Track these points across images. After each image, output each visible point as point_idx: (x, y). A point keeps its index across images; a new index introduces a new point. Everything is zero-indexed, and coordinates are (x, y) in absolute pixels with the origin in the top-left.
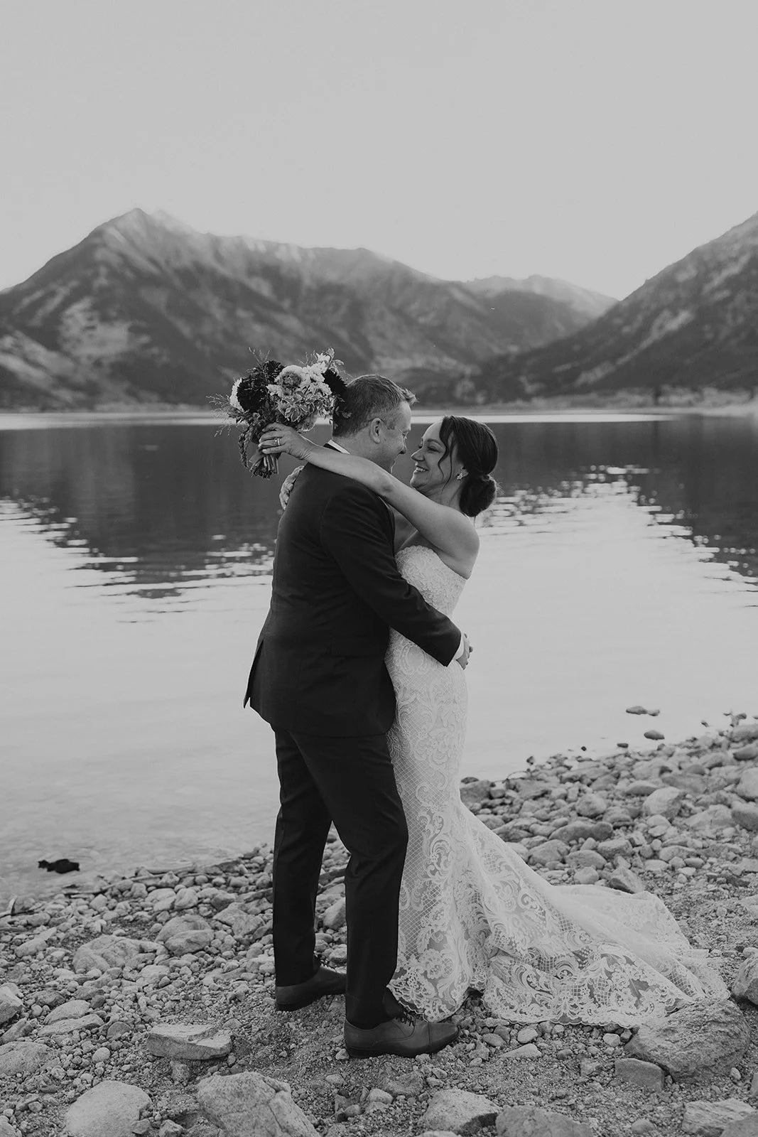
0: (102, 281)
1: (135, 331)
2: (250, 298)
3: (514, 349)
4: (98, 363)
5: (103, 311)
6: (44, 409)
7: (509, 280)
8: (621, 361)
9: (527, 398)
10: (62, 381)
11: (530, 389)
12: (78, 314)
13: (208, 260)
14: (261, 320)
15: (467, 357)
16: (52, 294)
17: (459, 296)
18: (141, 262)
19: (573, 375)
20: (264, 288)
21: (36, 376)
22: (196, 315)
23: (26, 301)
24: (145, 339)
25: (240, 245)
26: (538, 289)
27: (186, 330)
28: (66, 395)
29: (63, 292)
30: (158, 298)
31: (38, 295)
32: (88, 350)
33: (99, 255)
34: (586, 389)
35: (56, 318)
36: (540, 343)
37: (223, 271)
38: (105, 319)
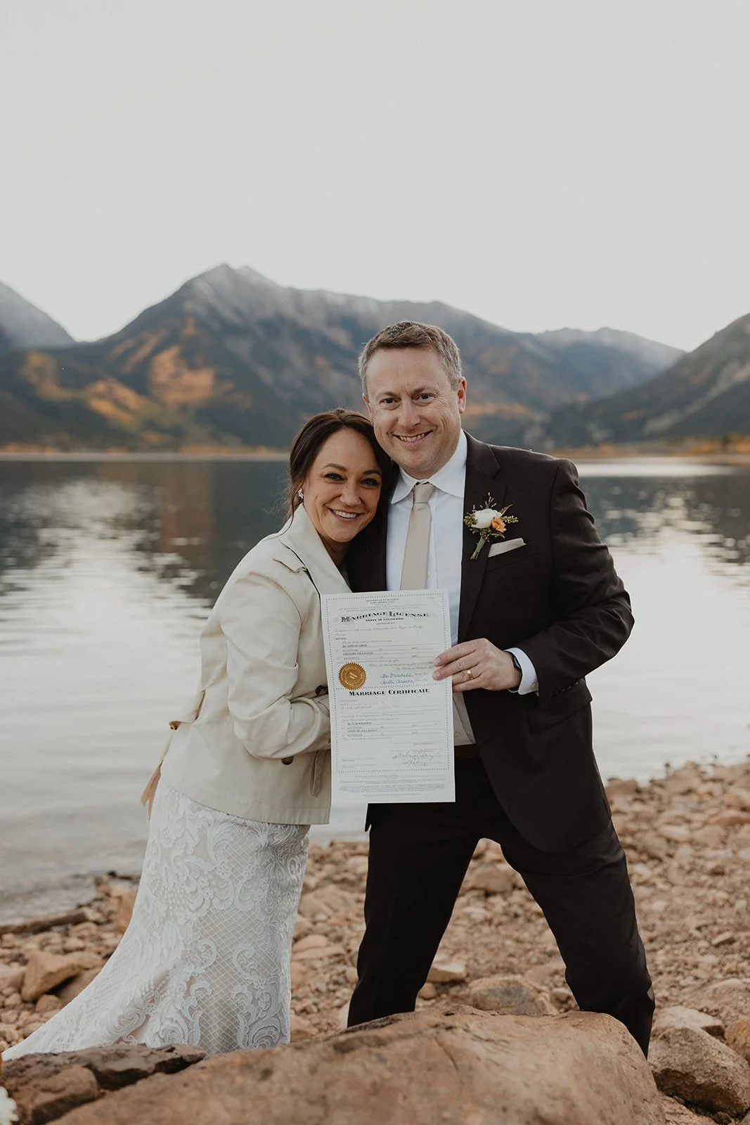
0: (190, 331)
1: (219, 378)
2: (328, 347)
3: (583, 398)
4: (183, 407)
5: (190, 360)
6: (132, 449)
7: (579, 332)
8: (692, 409)
9: (596, 444)
10: (150, 424)
11: (598, 435)
12: (166, 363)
13: (290, 311)
14: (338, 367)
15: (537, 404)
16: (142, 343)
17: (530, 346)
18: (227, 314)
19: (641, 423)
20: (342, 338)
21: (126, 419)
22: (277, 362)
23: (119, 350)
24: (228, 386)
25: (320, 296)
26: (607, 340)
27: (266, 376)
28: (153, 438)
29: (152, 341)
30: (241, 347)
31: (130, 343)
32: (174, 397)
33: (188, 306)
34: (654, 436)
35: (147, 363)
36: (607, 391)
37: (305, 322)
38: (192, 367)
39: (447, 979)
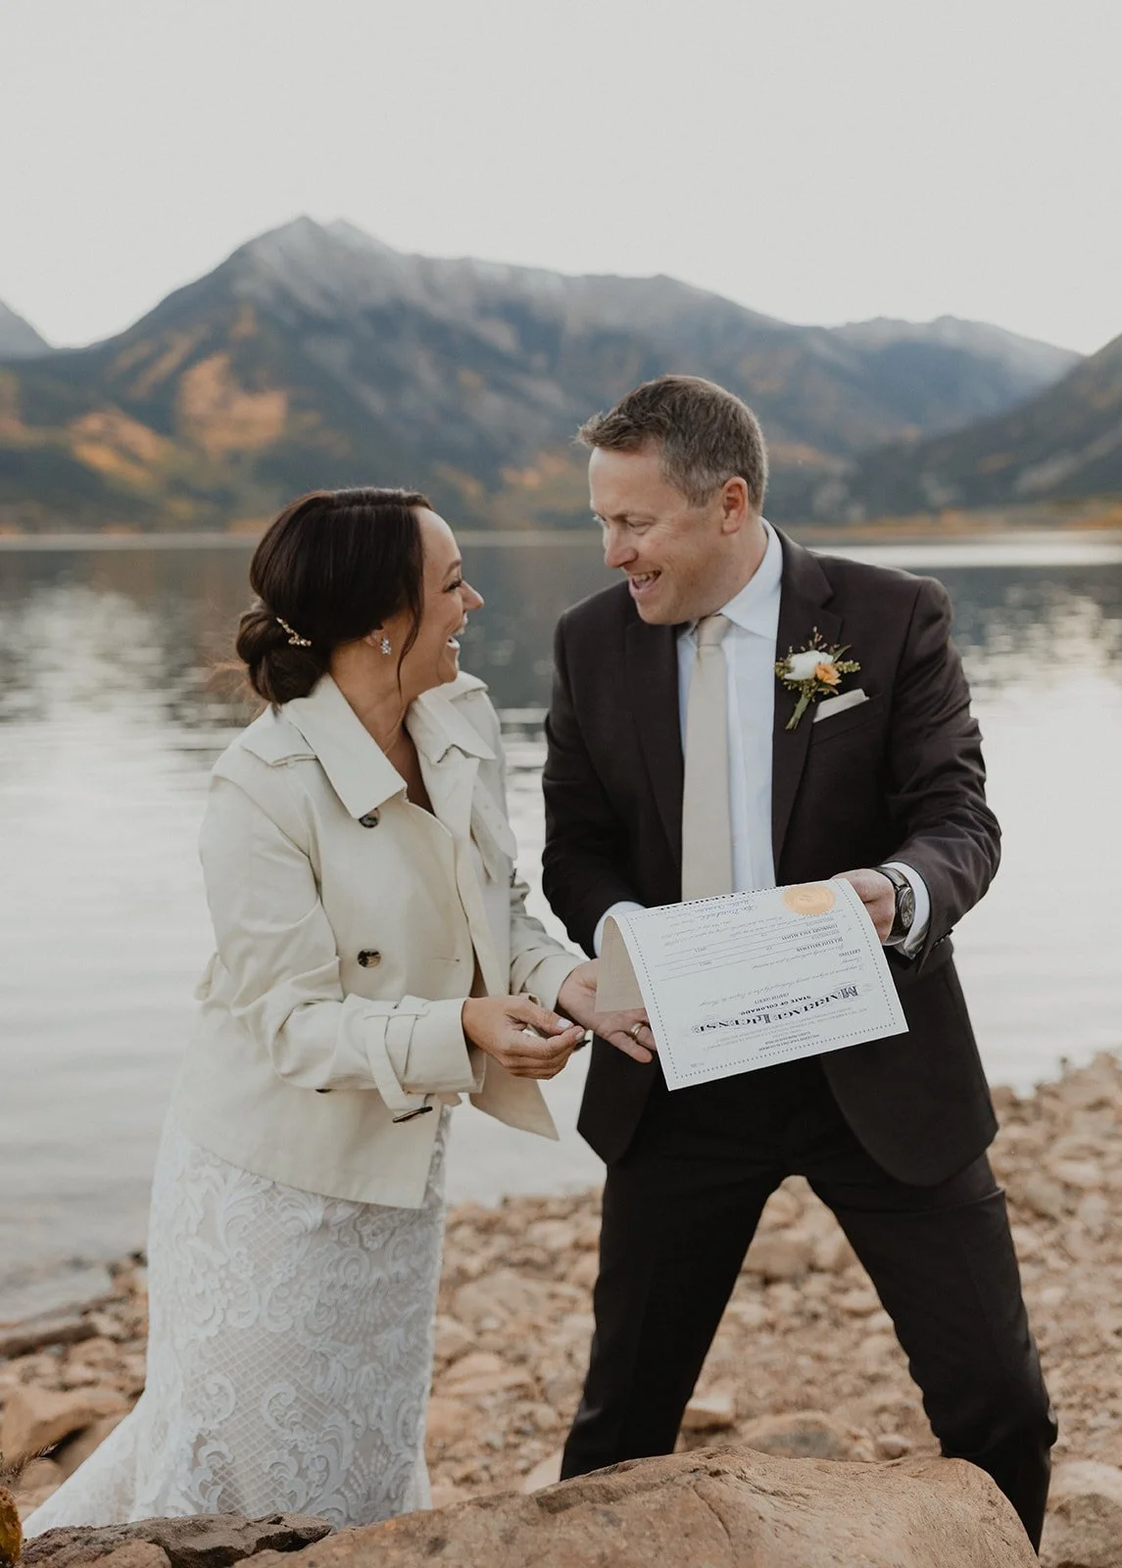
0: (246, 327)
1: (296, 406)
2: (480, 352)
3: (911, 433)
4: (235, 457)
5: (246, 376)
6: (148, 528)
7: (900, 323)
8: (1099, 449)
9: (935, 511)
10: (178, 486)
11: (938, 495)
12: (205, 383)
13: (415, 293)
14: (499, 386)
15: (833, 444)
16: (163, 350)
17: (821, 348)
18: (308, 297)
19: (1008, 476)
20: (502, 336)
21: (138, 478)
22: (392, 379)
23: (125, 361)
24: (310, 418)
25: (465, 266)
26: (950, 337)
27: (375, 402)
28: (183, 508)
29: (182, 345)
30: (333, 354)
31: (143, 350)
32: (219, 439)
33: (244, 286)
34: (1034, 497)
35: (172, 385)
36: (955, 420)
37: (439, 310)
38: (251, 387)
39: (703, 1423)
